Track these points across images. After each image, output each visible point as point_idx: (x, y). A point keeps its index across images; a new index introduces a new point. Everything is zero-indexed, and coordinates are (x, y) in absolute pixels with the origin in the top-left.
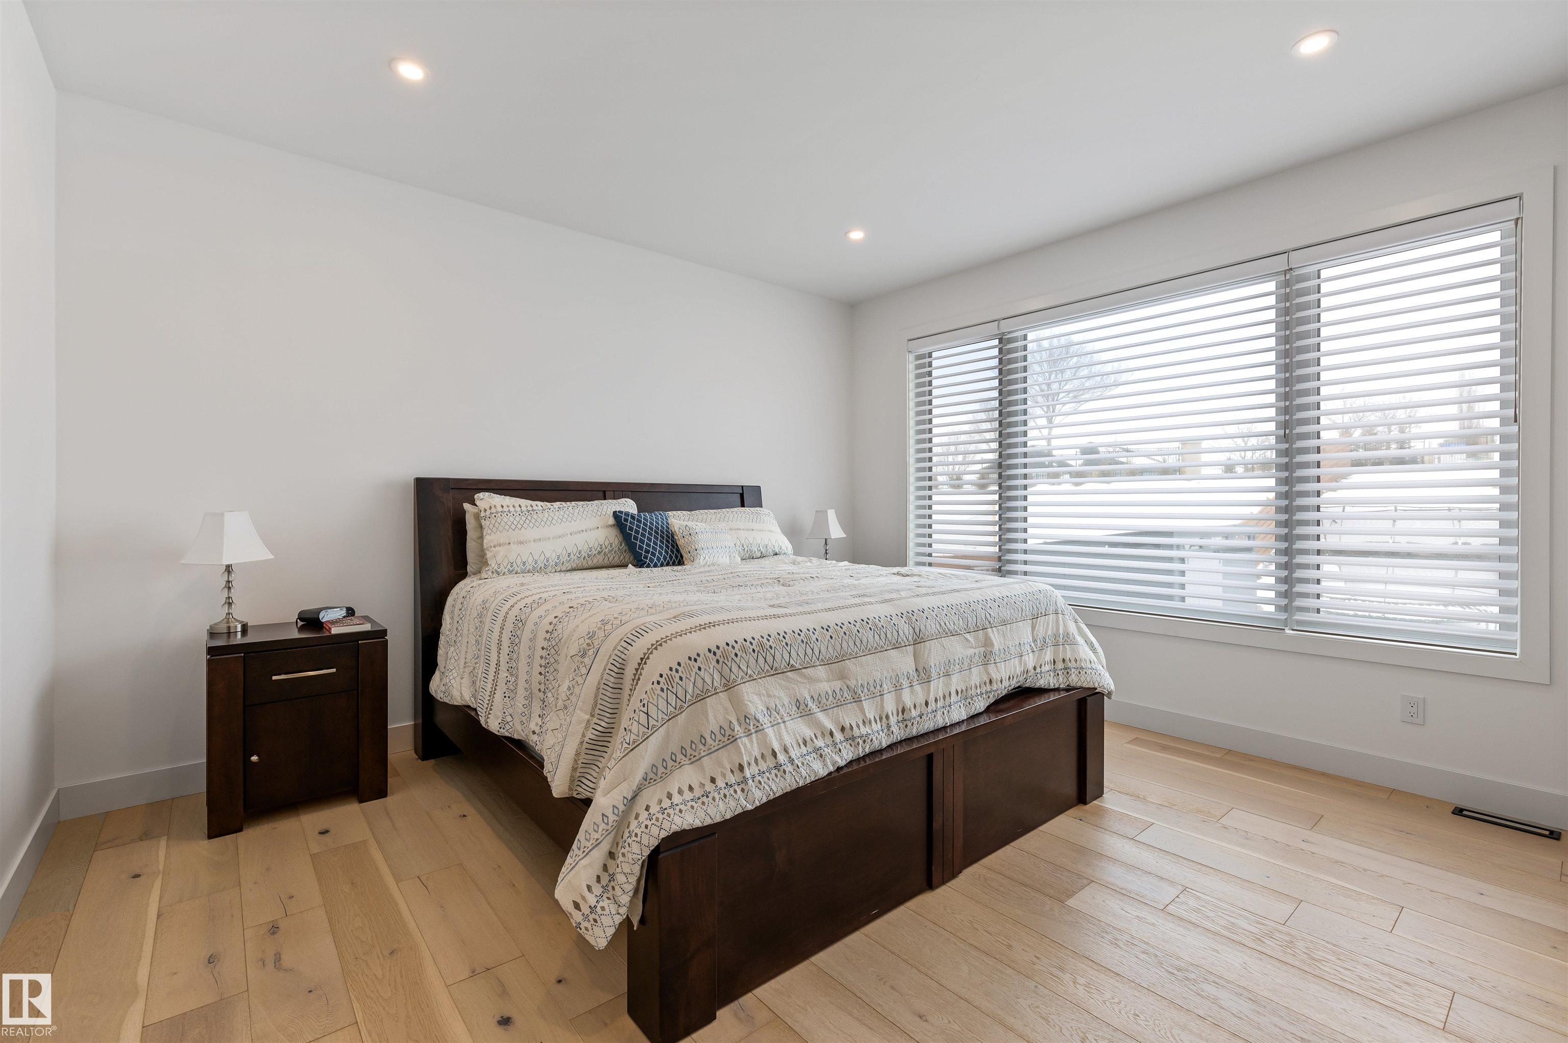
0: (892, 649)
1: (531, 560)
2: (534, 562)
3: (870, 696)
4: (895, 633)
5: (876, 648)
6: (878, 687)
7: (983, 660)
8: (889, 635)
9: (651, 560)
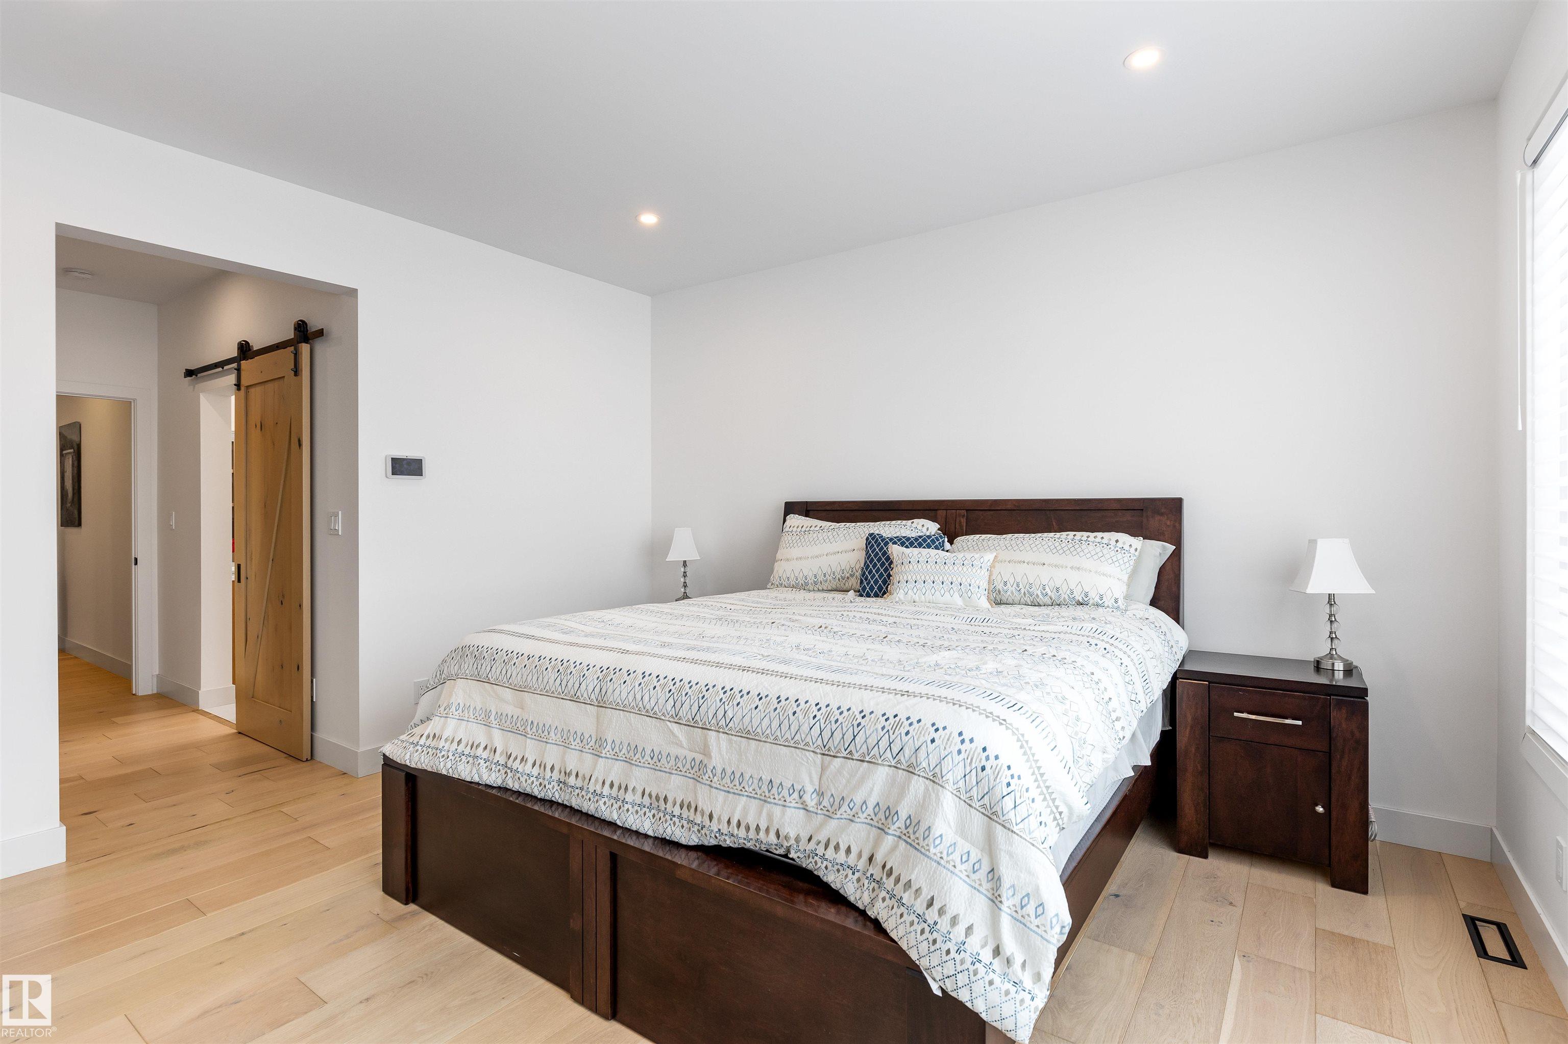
0: (570, 700)
1: (792, 576)
2: (795, 579)
3: (536, 738)
4: (577, 685)
5: (553, 693)
6: (546, 733)
7: (696, 772)
8: (570, 684)
9: (872, 588)
